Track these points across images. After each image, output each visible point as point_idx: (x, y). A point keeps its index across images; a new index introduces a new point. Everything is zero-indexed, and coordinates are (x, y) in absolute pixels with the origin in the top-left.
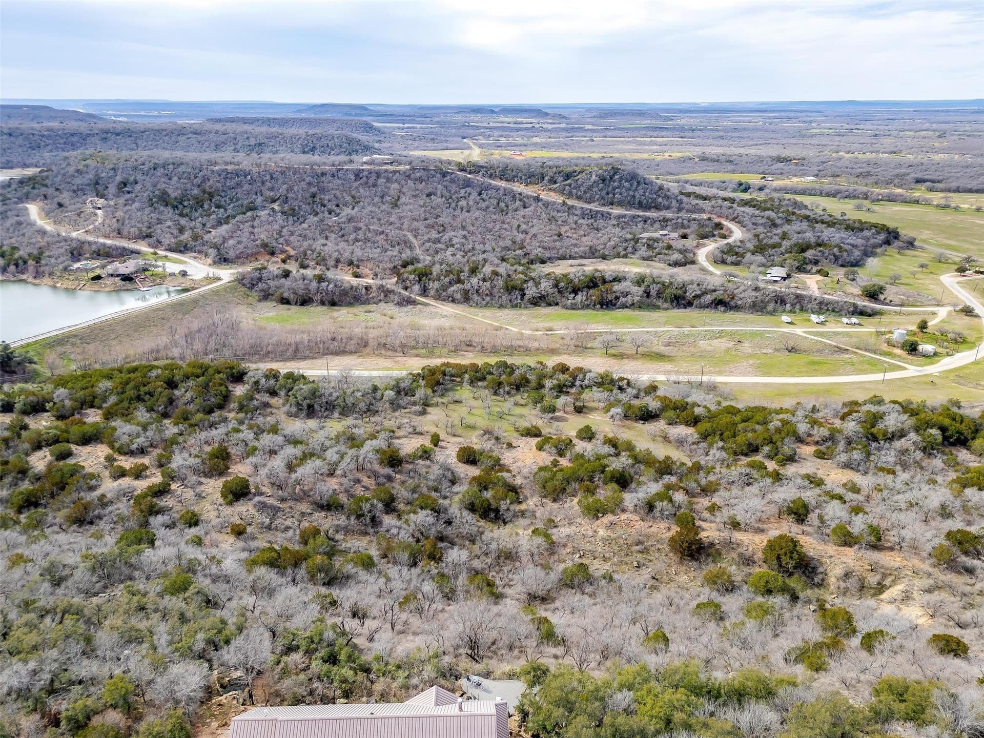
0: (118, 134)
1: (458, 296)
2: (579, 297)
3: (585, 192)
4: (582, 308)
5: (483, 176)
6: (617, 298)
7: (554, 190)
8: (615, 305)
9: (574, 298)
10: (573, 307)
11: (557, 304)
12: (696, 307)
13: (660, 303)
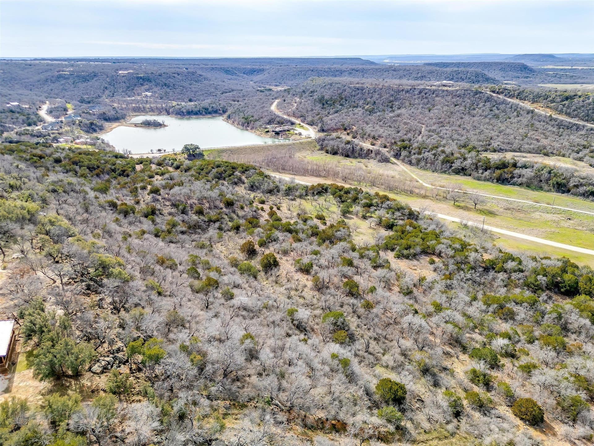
0: (357, 71)
1: (414, 161)
2: (487, 173)
3: (574, 111)
4: (484, 180)
5: (505, 95)
6: (513, 177)
7: (550, 108)
8: (509, 182)
9: (482, 173)
10: (479, 179)
11: (470, 175)
12: (572, 194)
13: (546, 187)
